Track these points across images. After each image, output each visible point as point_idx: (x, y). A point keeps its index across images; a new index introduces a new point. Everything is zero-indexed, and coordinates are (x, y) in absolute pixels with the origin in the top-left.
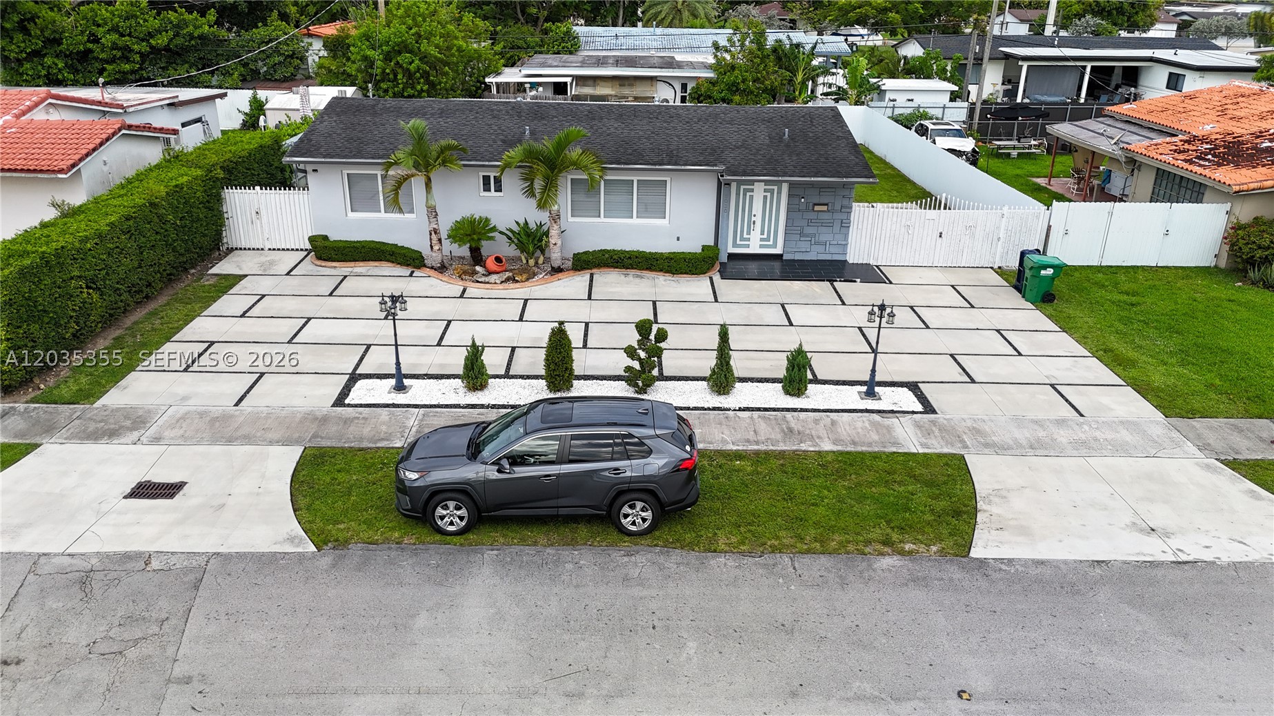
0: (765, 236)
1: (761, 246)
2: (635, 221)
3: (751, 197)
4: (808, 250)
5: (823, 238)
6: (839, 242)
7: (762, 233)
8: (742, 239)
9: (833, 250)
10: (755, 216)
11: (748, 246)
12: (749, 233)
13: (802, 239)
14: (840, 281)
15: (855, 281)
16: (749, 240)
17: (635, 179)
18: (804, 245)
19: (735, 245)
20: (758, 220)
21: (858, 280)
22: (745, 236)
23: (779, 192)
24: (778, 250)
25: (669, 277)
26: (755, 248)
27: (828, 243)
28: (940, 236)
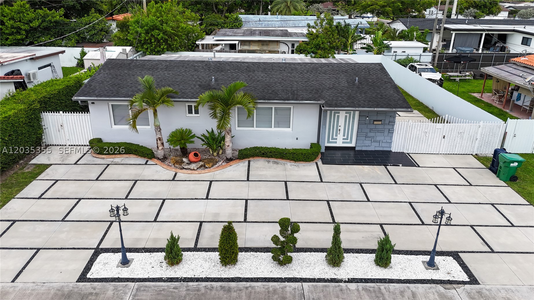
0: (346, 137)
1: (343, 143)
2: (273, 129)
3: (338, 116)
4: (370, 145)
5: (378, 139)
6: (387, 141)
7: (344, 136)
8: (333, 139)
9: (384, 145)
10: (340, 126)
11: (336, 142)
12: (336, 136)
13: (366, 139)
14: (390, 165)
15: (399, 166)
16: (336, 139)
17: (273, 107)
18: (368, 142)
19: (329, 142)
20: (342, 129)
21: (401, 165)
22: (334, 137)
23: (354, 115)
24: (353, 145)
25: (293, 163)
26: (340, 143)
27: (381, 141)
28: (444, 138)
